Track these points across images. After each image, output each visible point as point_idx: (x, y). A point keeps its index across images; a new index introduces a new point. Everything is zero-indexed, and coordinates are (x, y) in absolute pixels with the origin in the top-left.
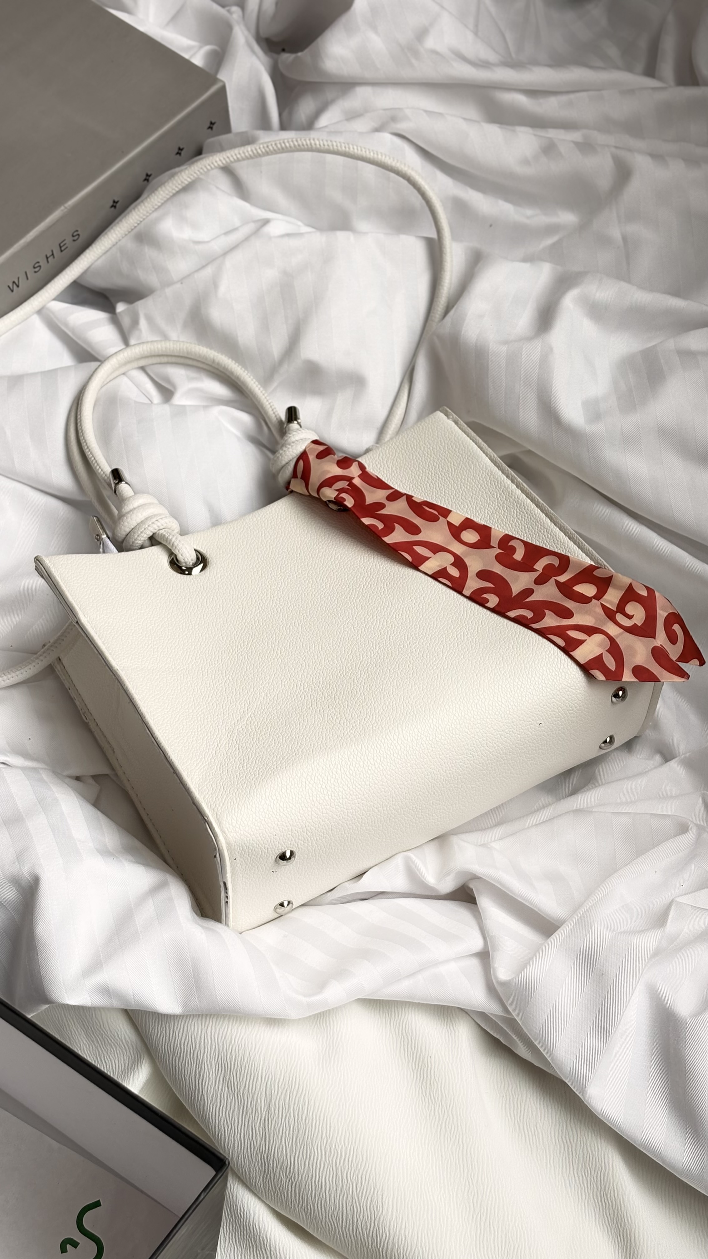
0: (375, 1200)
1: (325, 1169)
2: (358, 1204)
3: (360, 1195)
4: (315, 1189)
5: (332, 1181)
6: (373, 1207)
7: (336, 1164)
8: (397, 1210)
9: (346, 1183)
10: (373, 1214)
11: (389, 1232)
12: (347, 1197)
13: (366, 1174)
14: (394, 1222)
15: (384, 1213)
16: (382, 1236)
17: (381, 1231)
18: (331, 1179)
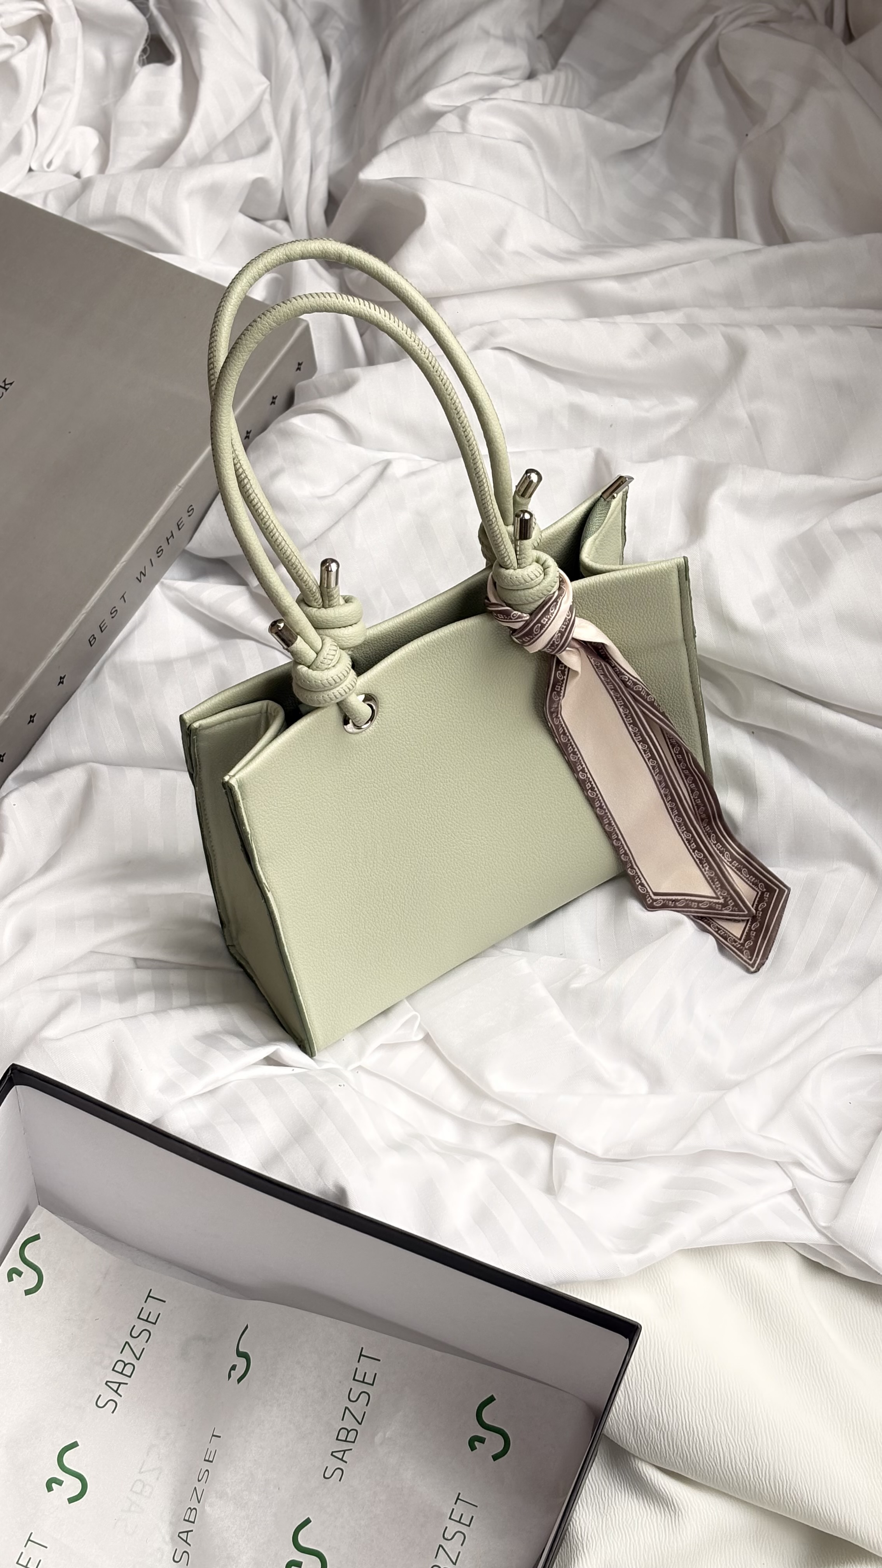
0: (748, 1433)
1: (694, 1415)
2: (732, 1441)
3: (733, 1432)
4: (688, 1434)
5: (703, 1424)
6: (748, 1440)
7: (703, 1407)
8: (771, 1440)
9: (716, 1424)
10: (749, 1447)
11: (768, 1461)
12: (721, 1437)
13: (734, 1410)
14: (771, 1451)
15: (760, 1445)
16: (763, 1466)
17: (760, 1462)
18: (701, 1422)
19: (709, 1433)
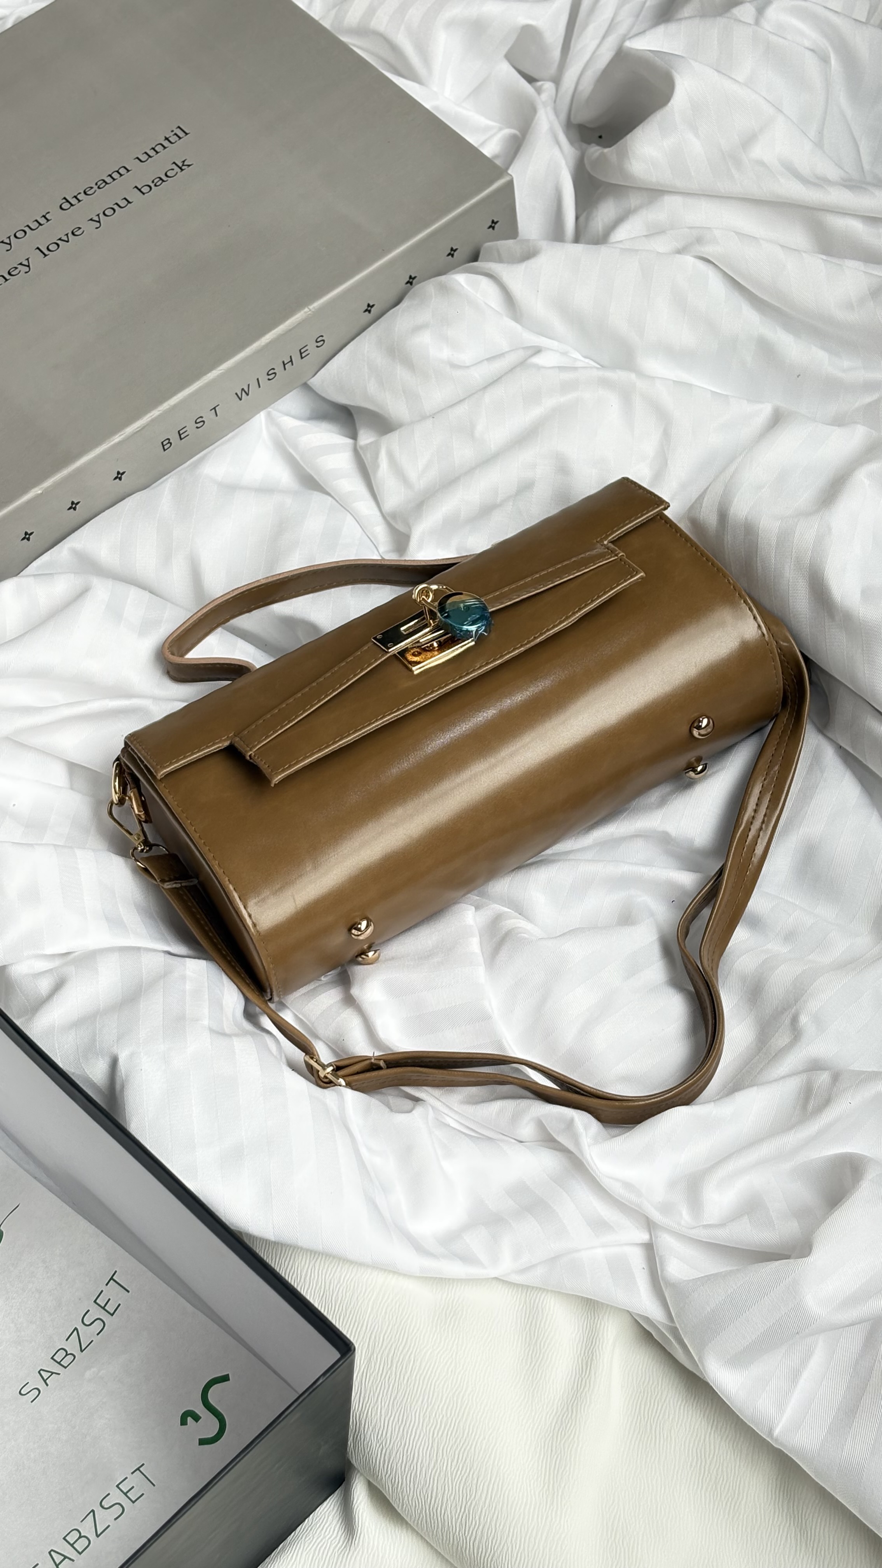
1: (421, 1438)
2: (450, 1482)
3: (455, 1474)
5: (426, 1452)
6: (467, 1488)
7: (433, 1435)
8: (492, 1495)
9: (441, 1458)
10: (465, 1497)
11: (481, 1518)
19: (429, 1465)
